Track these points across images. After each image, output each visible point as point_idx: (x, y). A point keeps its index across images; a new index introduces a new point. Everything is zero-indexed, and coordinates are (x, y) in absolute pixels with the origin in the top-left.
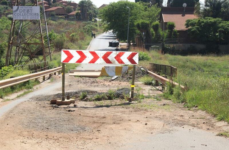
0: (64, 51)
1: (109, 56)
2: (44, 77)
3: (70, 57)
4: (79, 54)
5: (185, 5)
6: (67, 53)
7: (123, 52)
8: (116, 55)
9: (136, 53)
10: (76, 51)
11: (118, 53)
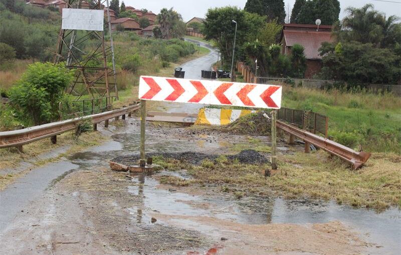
0: (144, 79)
1: (226, 90)
2: (107, 121)
3: (155, 89)
4: (171, 85)
5: (318, 21)
6: (150, 82)
7: (252, 86)
8: (240, 89)
9: (278, 88)
10: (167, 80)
11: (243, 87)
